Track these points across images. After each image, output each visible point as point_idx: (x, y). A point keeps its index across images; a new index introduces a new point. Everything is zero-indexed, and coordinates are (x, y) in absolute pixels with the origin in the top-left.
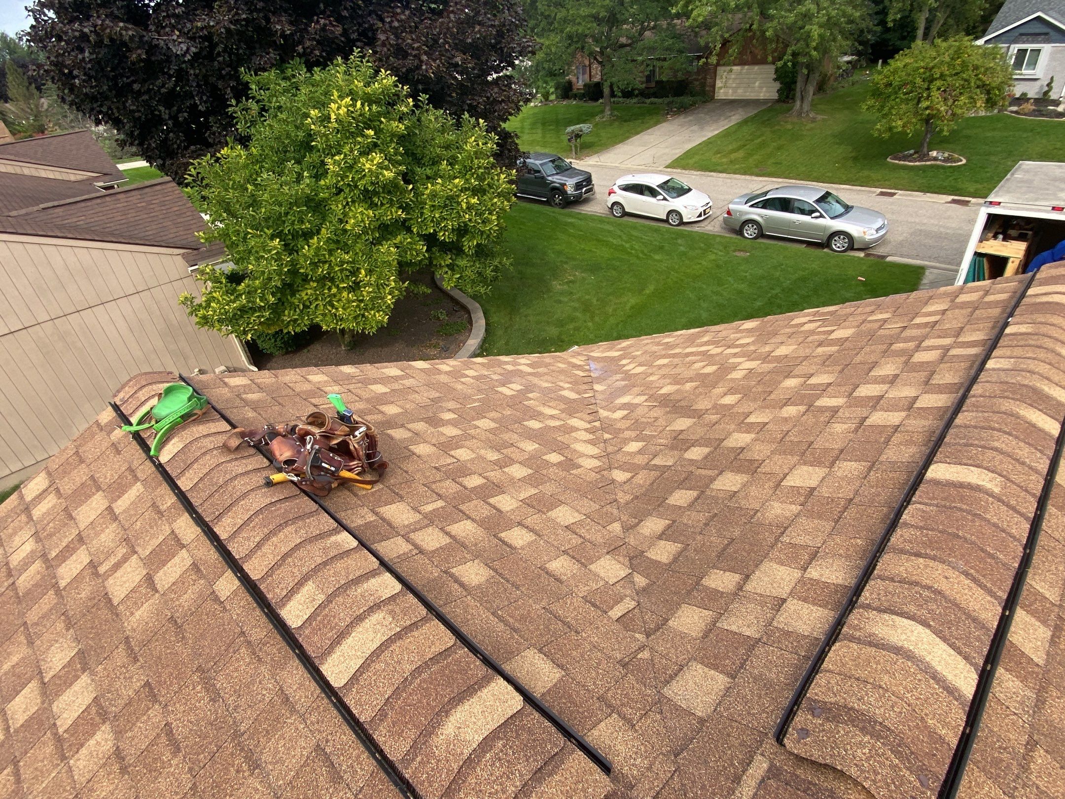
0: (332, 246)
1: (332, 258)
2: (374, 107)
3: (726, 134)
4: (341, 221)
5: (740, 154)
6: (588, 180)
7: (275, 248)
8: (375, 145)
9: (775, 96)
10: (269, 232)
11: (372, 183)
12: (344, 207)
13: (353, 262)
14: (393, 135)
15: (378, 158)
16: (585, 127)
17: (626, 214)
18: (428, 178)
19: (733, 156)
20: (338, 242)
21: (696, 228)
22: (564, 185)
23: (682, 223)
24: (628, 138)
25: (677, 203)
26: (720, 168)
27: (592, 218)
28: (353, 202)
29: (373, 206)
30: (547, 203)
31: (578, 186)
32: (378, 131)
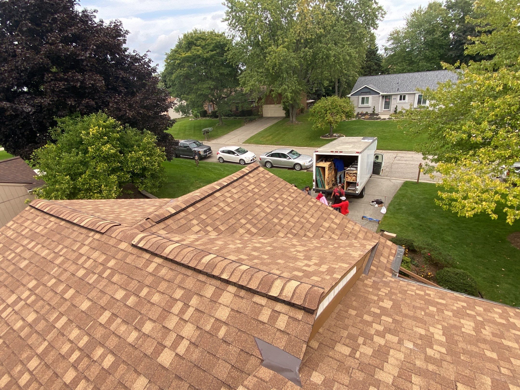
0: (91, 178)
1: (91, 182)
2: (107, 129)
3: (266, 130)
4: (94, 168)
5: (271, 137)
6: (210, 149)
7: (67, 179)
8: (108, 142)
9: (284, 115)
10: (65, 174)
11: (106, 154)
12: (96, 163)
13: (99, 183)
14: (115, 138)
15: (108, 146)
16: (210, 129)
17: (224, 161)
18: (130, 152)
19: (267, 138)
20: (93, 176)
23: (245, 164)
24: (229, 132)
25: (243, 156)
26: (262, 143)
27: (211, 163)
28: (100, 161)
29: (108, 162)
31: (205, 152)
32: (109, 137)
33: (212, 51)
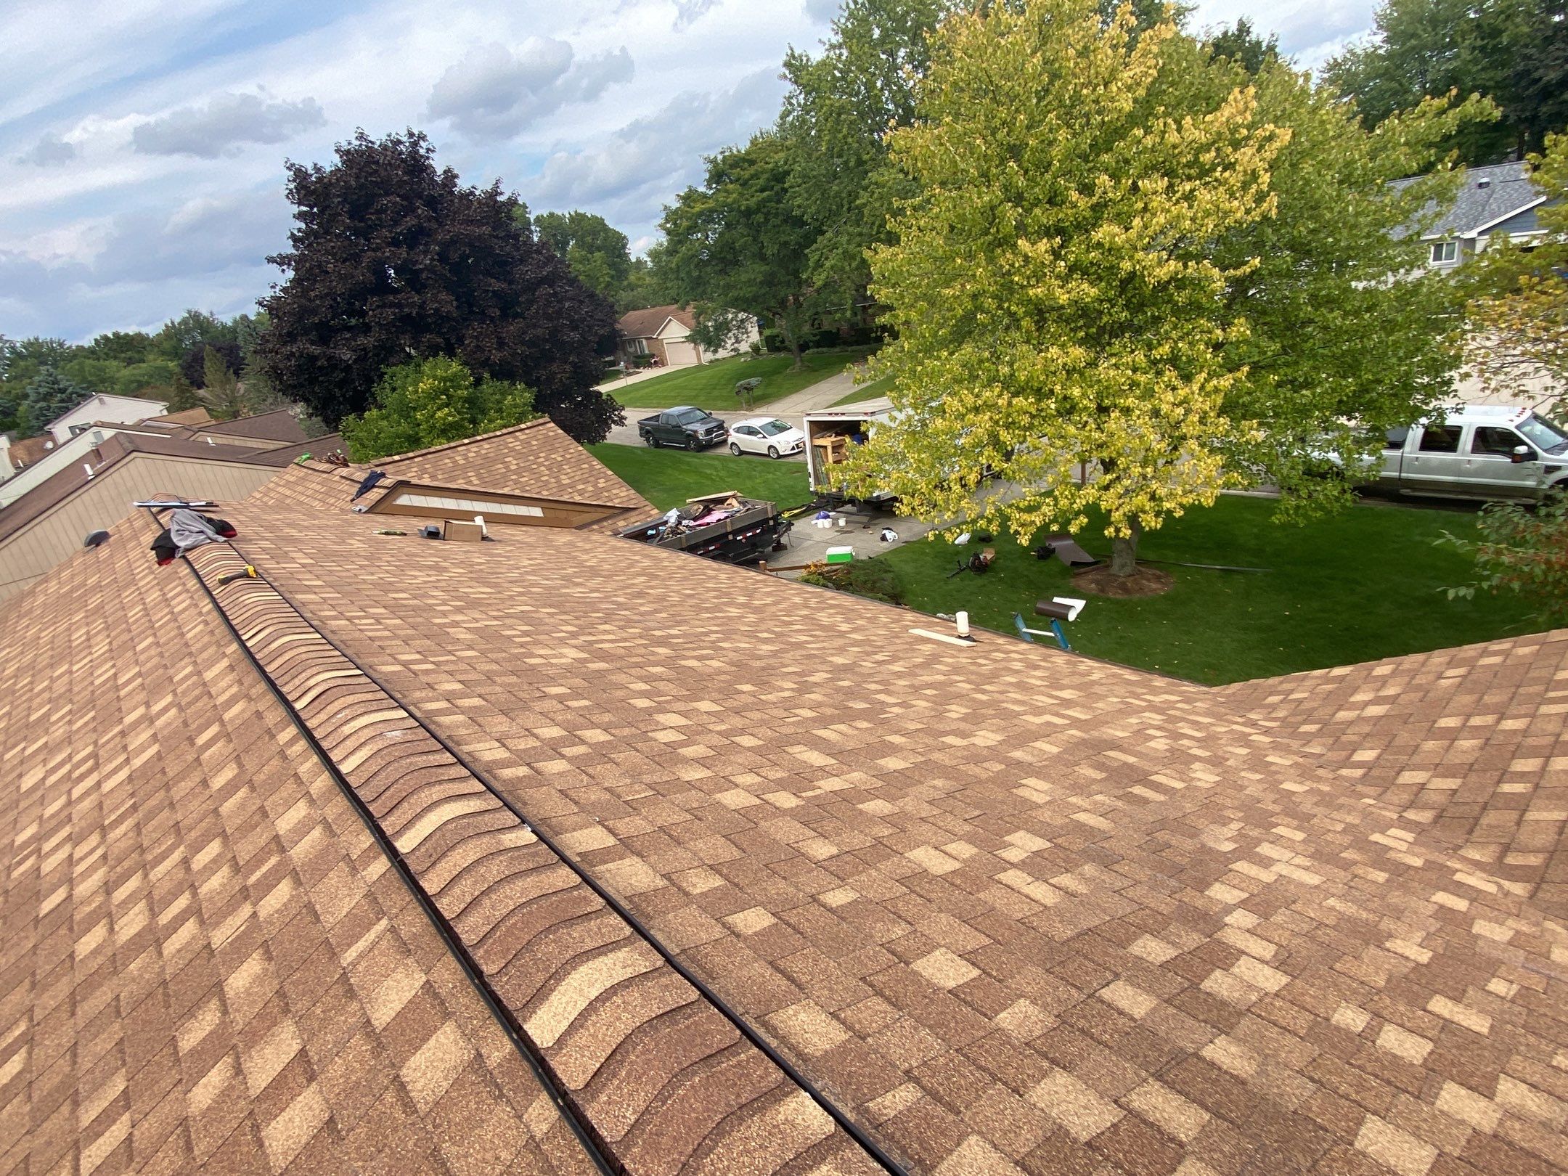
2: (447, 383)
6: (721, 426)
8: (447, 403)
14: (459, 398)
16: (754, 381)
17: (742, 453)
21: (791, 459)
22: (695, 432)
23: (780, 457)
24: (804, 387)
25: (773, 440)
27: (717, 458)
30: (685, 449)
31: (709, 432)
32: (449, 396)
33: (762, 191)
